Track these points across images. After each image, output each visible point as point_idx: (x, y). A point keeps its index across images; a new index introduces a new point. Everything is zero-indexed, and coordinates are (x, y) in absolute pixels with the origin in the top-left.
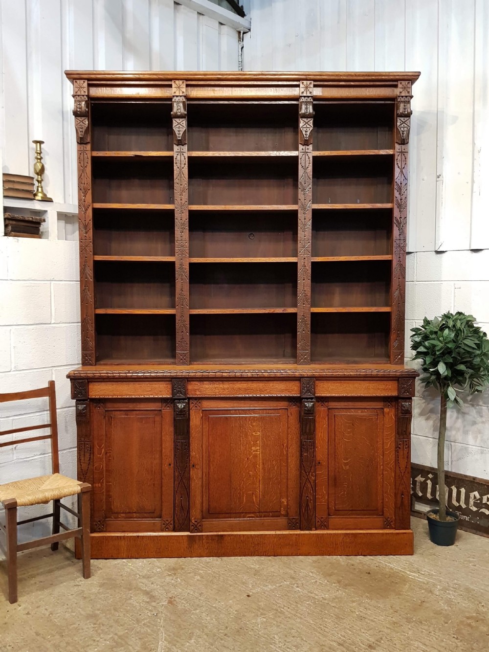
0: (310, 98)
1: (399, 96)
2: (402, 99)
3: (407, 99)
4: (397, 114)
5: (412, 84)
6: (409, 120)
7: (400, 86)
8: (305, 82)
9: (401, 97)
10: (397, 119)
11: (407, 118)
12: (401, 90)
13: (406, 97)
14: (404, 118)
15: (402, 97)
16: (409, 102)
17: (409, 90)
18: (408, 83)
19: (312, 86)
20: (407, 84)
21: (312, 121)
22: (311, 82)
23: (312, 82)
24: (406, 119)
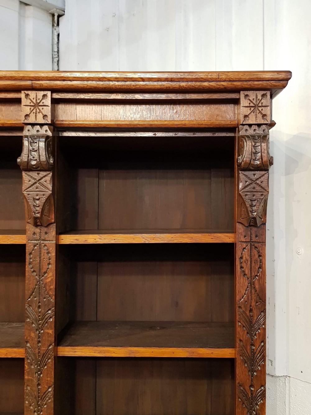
0: (46, 127)
1: (243, 125)
2: (251, 132)
3: (260, 131)
4: (239, 165)
5: (271, 97)
6: (266, 176)
7: (244, 102)
8: (32, 94)
9: (247, 127)
10: (239, 174)
11: (263, 172)
12: (247, 111)
13: (259, 125)
14: (253, 172)
15: (250, 125)
16: (265, 138)
17: (266, 111)
18: (263, 96)
19: (48, 101)
20: (260, 97)
21: (49, 178)
22: (45, 93)
23: (49, 93)
24: (258, 174)
